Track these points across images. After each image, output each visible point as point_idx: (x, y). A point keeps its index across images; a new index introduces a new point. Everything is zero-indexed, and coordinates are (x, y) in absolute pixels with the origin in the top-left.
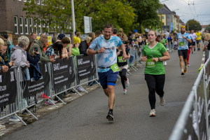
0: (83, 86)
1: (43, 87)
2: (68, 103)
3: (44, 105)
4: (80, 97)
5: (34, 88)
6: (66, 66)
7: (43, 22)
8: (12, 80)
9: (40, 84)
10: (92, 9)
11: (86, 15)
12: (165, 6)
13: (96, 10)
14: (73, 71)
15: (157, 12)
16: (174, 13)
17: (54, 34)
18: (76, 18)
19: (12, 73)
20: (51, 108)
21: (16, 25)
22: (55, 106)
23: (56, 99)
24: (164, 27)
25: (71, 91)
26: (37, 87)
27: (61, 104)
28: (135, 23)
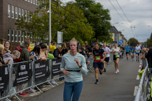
0: (55, 80)
1: (27, 79)
2: (44, 92)
3: (27, 93)
4: (53, 88)
5: (20, 80)
6: (44, 66)
7: (28, 34)
8: (6, 73)
9: (25, 78)
10: (63, 26)
11: (59, 31)
12: (114, 27)
13: (66, 28)
14: (49, 70)
15: (109, 31)
16: (120, 32)
17: (36, 42)
18: (52, 32)
19: (6, 68)
20: (32, 95)
21: (9, 35)
22: (35, 93)
23: (35, 88)
24: (113, 42)
25: (47, 84)
26: (22, 80)
27: (39, 92)
28: (94, 38)
